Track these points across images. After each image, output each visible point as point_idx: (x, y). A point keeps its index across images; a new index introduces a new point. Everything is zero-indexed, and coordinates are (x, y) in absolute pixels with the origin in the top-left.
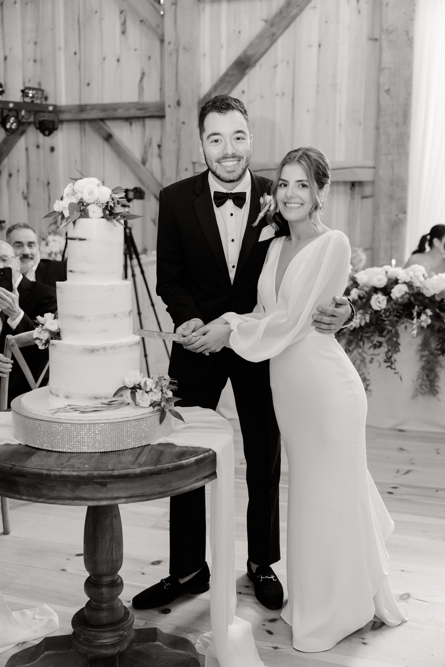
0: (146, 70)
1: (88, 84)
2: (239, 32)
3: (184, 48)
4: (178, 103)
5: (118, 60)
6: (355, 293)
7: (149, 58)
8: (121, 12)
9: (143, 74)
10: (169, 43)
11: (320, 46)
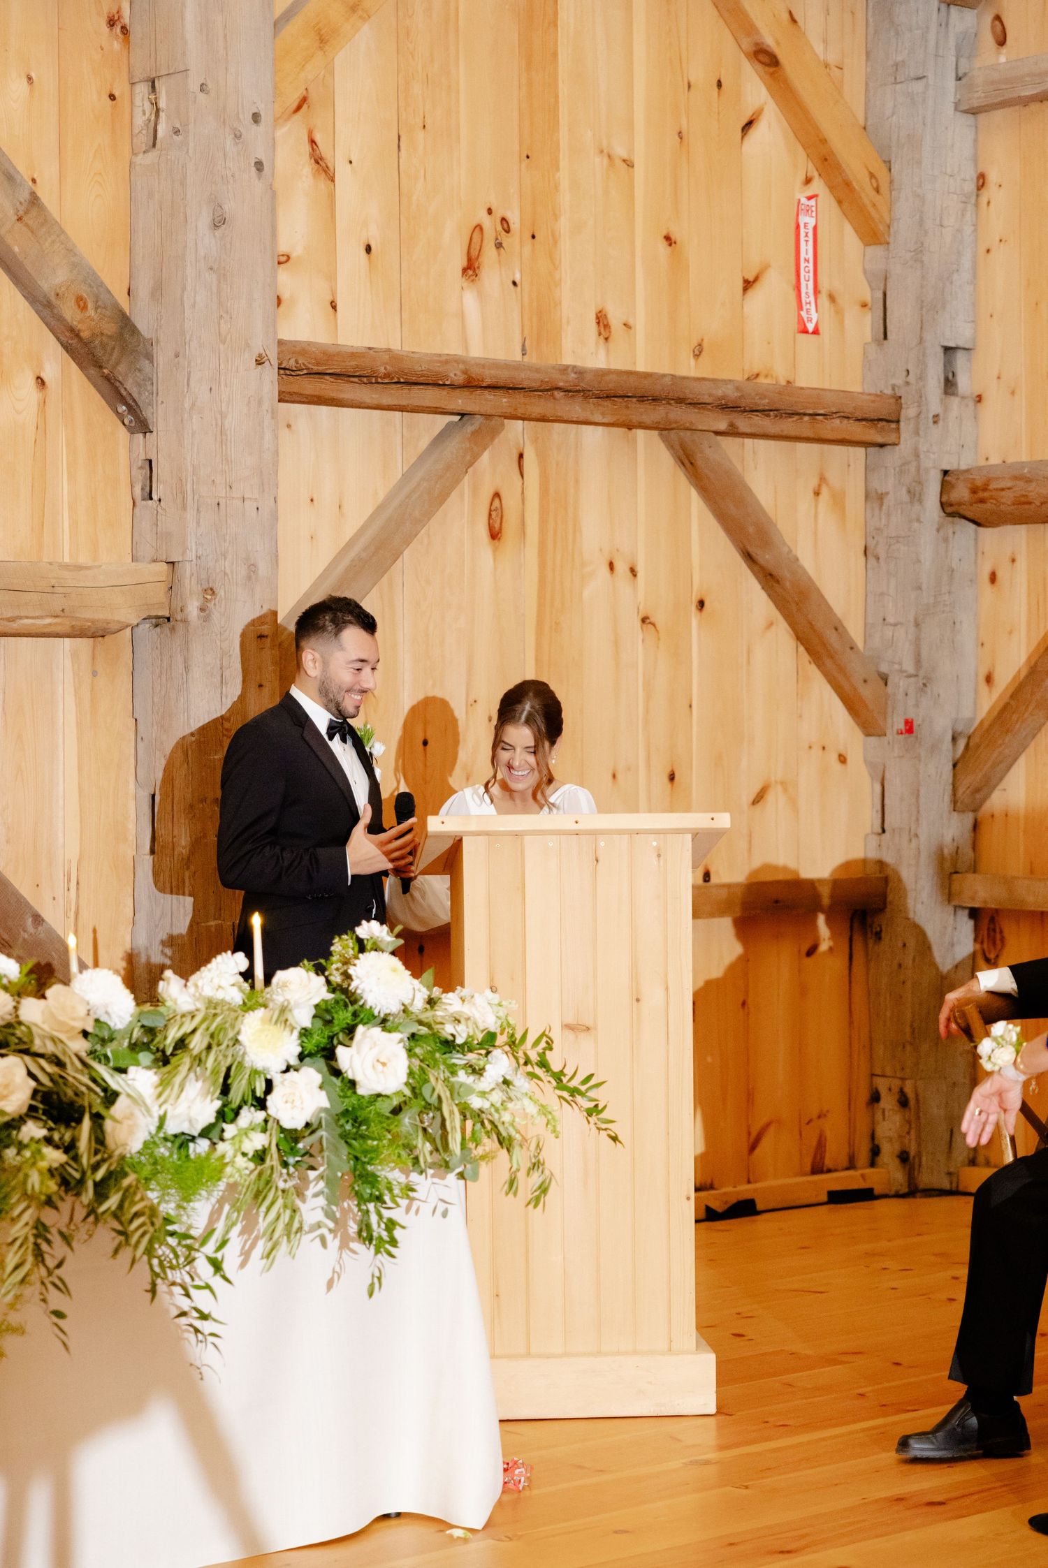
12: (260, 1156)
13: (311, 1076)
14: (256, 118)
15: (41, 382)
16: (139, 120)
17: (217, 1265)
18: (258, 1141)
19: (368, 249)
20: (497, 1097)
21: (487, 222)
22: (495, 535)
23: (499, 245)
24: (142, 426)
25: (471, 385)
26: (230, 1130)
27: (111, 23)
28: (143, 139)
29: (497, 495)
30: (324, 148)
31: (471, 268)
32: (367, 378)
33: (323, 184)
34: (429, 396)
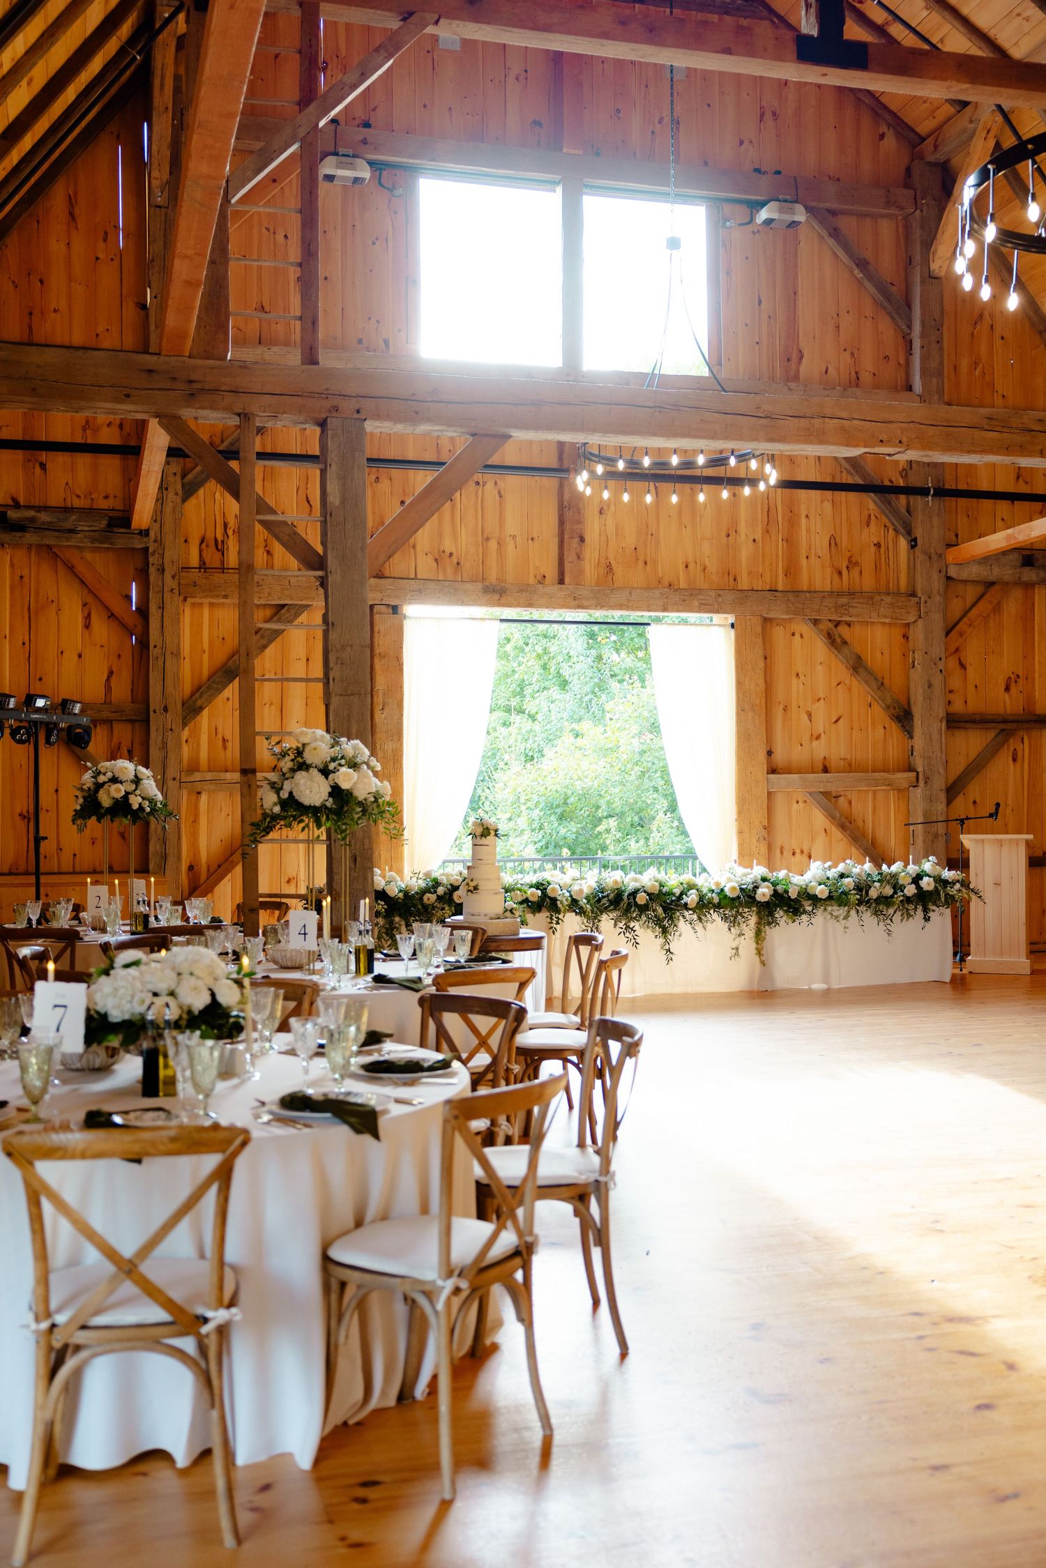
0: (115, 670)
1: (40, 679)
2: (223, 639)
3: (172, 653)
4: (166, 709)
5: (80, 656)
6: (441, 890)
7: (119, 656)
8: (85, 605)
9: (111, 673)
10: (155, 647)
11: (308, 660)
12: (901, 901)
13: (913, 886)
14: (940, 659)
15: (885, 728)
16: (911, 660)
17: (891, 920)
18: (902, 898)
19: (976, 686)
20: (955, 892)
21: (1012, 676)
22: (1014, 760)
23: (1016, 682)
24: (911, 737)
25: (1004, 721)
26: (896, 896)
27: (904, 636)
28: (911, 667)
29: (1015, 750)
30: (963, 662)
31: (1007, 689)
32: (973, 722)
33: (963, 671)
34: (992, 725)
